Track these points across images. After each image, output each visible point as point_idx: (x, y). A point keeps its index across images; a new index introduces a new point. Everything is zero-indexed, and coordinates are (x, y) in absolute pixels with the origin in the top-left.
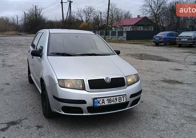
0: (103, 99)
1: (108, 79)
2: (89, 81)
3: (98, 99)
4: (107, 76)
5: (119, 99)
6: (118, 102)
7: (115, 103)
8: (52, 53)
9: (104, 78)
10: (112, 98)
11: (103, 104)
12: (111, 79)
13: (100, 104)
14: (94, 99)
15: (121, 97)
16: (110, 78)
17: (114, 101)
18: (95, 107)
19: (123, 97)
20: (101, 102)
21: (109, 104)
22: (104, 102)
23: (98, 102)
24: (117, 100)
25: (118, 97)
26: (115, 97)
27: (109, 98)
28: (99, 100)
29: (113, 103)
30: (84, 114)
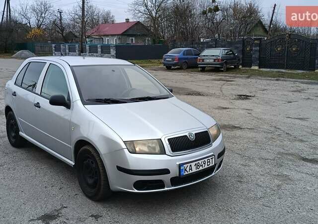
0: (190, 164)
1: (191, 135)
2: (169, 140)
3: (184, 166)
4: (190, 130)
5: (208, 162)
6: (206, 166)
7: (204, 168)
8: (89, 100)
9: (187, 134)
10: (200, 162)
11: (191, 172)
12: (196, 134)
13: (187, 172)
14: (180, 166)
15: (210, 158)
16: (194, 133)
17: (202, 166)
18: (182, 177)
19: (212, 158)
20: (188, 169)
21: (197, 170)
22: (191, 169)
23: (185, 170)
24: (205, 164)
25: (206, 160)
26: (203, 160)
27: (197, 162)
28: (186, 166)
29: (201, 168)
30: (166, 189)
